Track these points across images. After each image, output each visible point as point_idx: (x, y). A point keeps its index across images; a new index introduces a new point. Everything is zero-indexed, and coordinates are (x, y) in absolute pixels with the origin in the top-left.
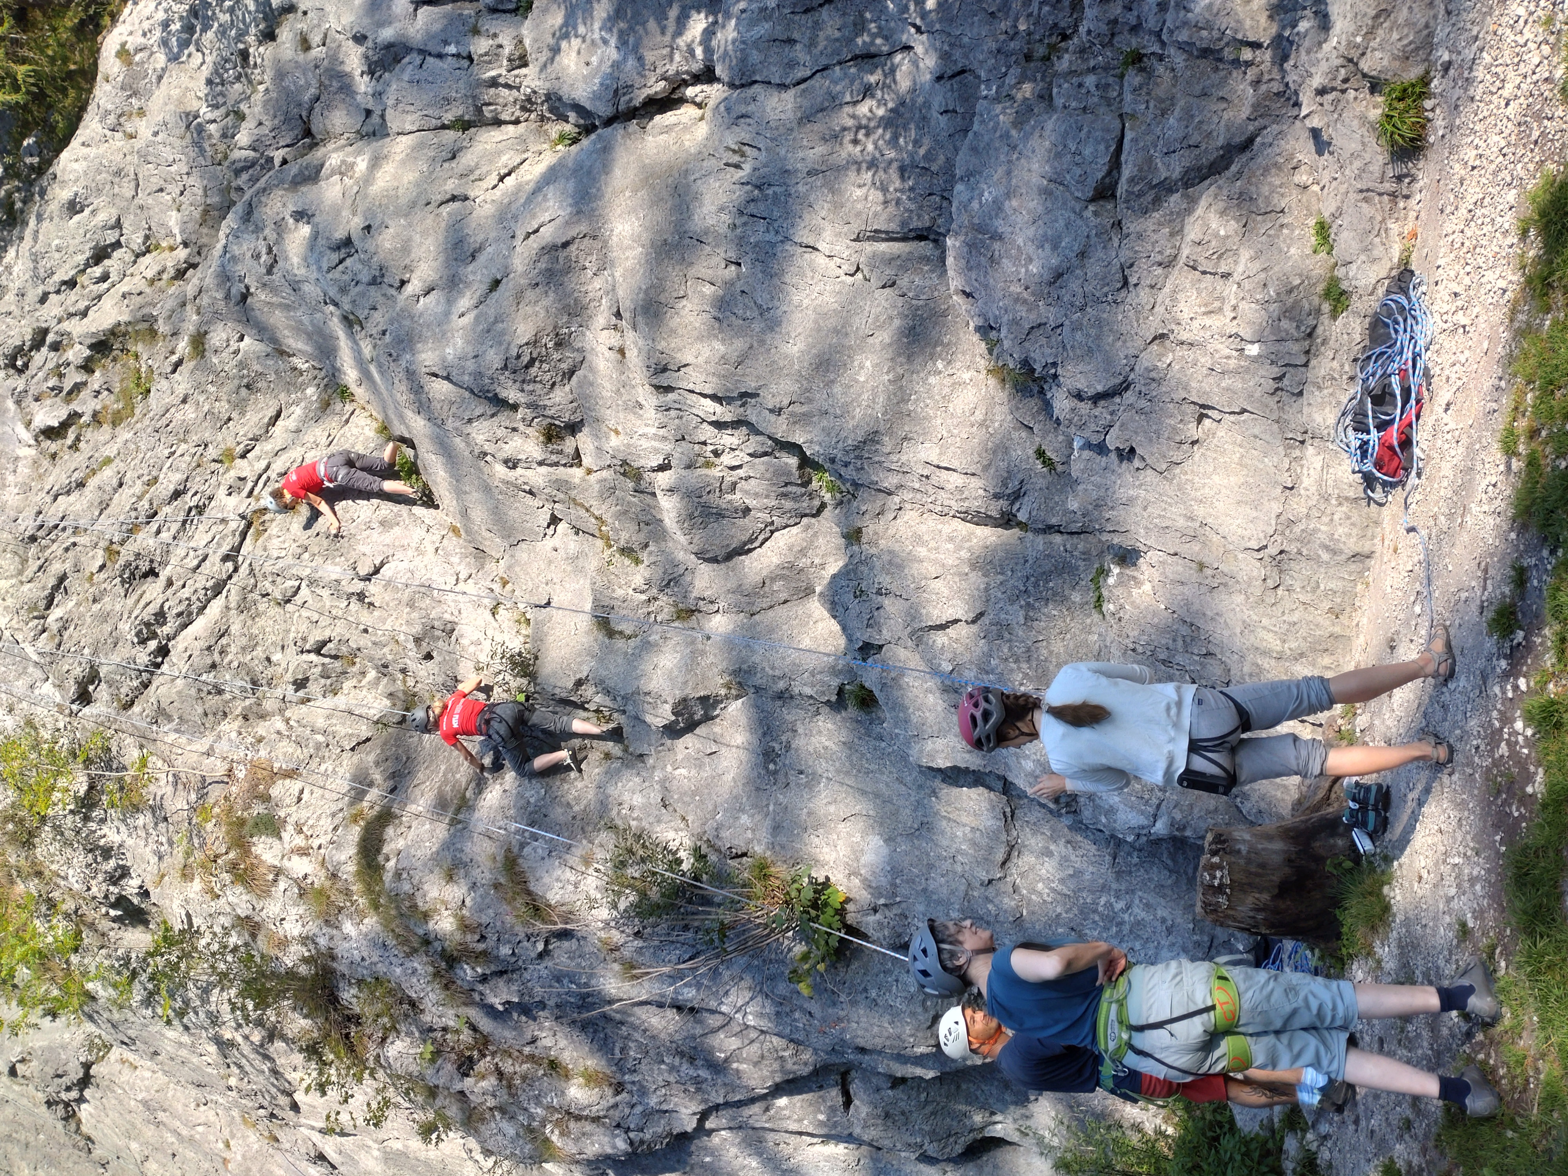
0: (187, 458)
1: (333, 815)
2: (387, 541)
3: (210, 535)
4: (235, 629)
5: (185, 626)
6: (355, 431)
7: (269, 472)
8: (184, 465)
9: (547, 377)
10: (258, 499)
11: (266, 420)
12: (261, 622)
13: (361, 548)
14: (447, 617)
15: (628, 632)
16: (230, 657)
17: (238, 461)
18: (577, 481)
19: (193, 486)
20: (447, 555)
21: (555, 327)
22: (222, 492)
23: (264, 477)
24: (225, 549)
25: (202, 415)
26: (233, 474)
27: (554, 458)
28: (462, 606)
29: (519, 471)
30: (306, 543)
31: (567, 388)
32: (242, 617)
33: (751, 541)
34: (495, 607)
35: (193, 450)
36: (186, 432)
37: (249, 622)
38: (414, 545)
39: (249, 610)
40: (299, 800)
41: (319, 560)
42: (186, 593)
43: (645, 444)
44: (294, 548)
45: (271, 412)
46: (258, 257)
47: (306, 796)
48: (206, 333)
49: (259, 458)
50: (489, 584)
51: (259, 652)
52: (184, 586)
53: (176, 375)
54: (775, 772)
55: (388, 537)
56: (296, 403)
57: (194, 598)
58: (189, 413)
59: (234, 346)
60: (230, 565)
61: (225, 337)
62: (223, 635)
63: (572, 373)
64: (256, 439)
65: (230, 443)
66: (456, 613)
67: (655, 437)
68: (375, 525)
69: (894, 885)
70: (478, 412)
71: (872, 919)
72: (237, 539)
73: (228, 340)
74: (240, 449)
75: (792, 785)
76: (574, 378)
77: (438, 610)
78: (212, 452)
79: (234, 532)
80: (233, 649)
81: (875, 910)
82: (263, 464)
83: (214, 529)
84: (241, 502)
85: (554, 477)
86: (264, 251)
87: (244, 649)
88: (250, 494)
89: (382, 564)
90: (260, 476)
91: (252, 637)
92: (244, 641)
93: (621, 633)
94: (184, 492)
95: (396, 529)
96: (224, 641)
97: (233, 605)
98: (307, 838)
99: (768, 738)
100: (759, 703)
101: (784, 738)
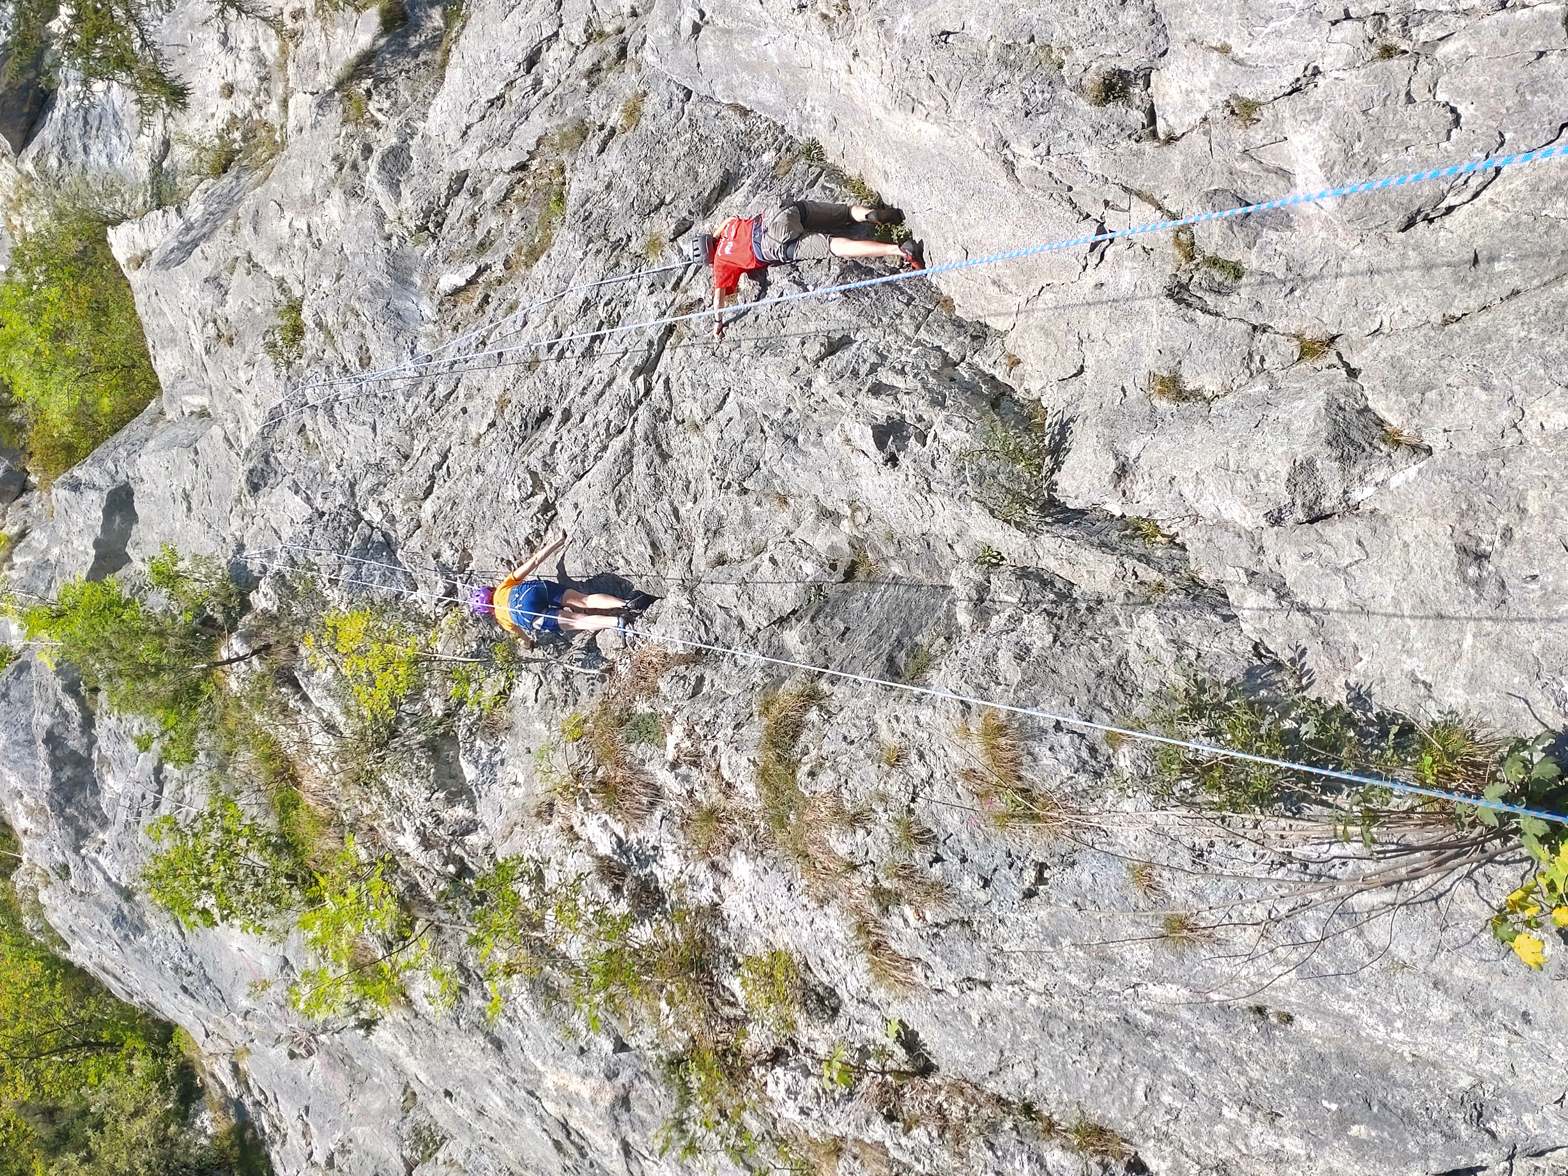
33: (1455, 190)
99: (1469, 524)
100: (1454, 465)
101: (1502, 522)
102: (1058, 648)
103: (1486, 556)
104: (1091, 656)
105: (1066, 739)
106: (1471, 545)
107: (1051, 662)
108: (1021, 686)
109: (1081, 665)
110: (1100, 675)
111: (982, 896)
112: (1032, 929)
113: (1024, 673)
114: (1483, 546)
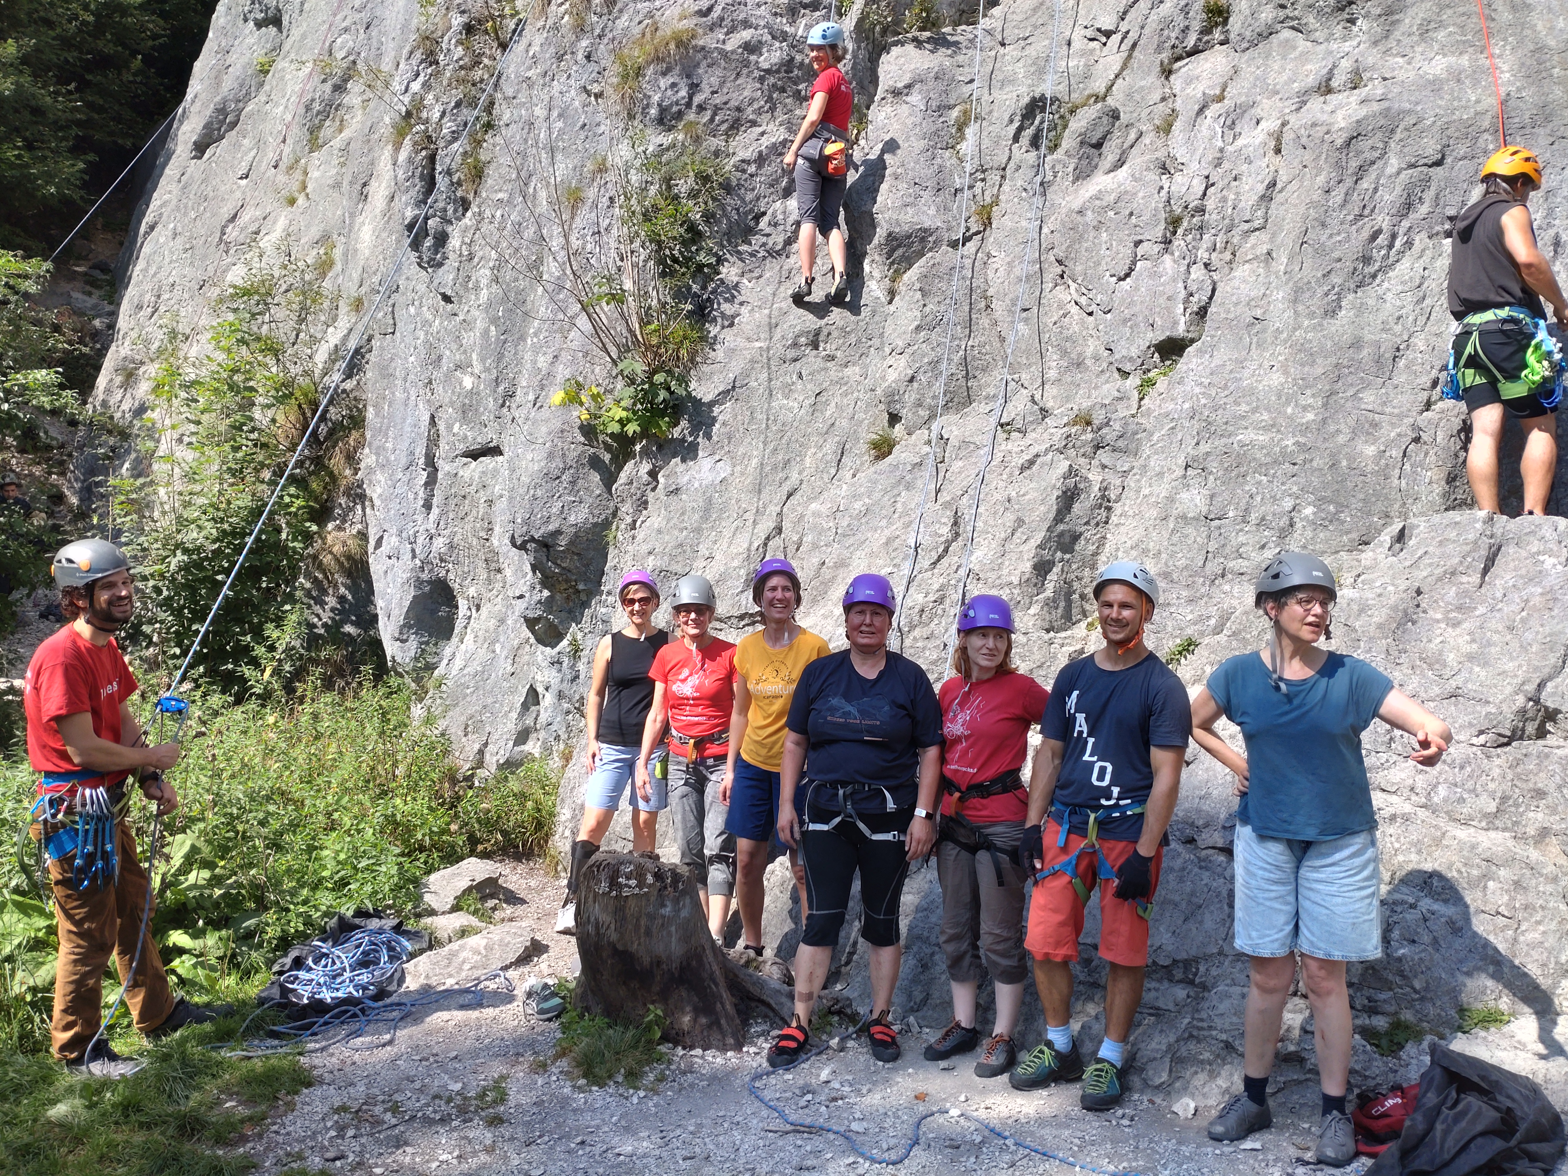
99: (835, 334)
100: (877, 318)
101: (839, 354)
102: (756, 74)
103: (816, 348)
104: (752, 101)
105: (683, 93)
106: (822, 337)
107: (745, 71)
108: (722, 52)
109: (746, 93)
110: (739, 109)
111: (580, 56)
112: (567, 98)
113: (733, 52)
114: (822, 345)
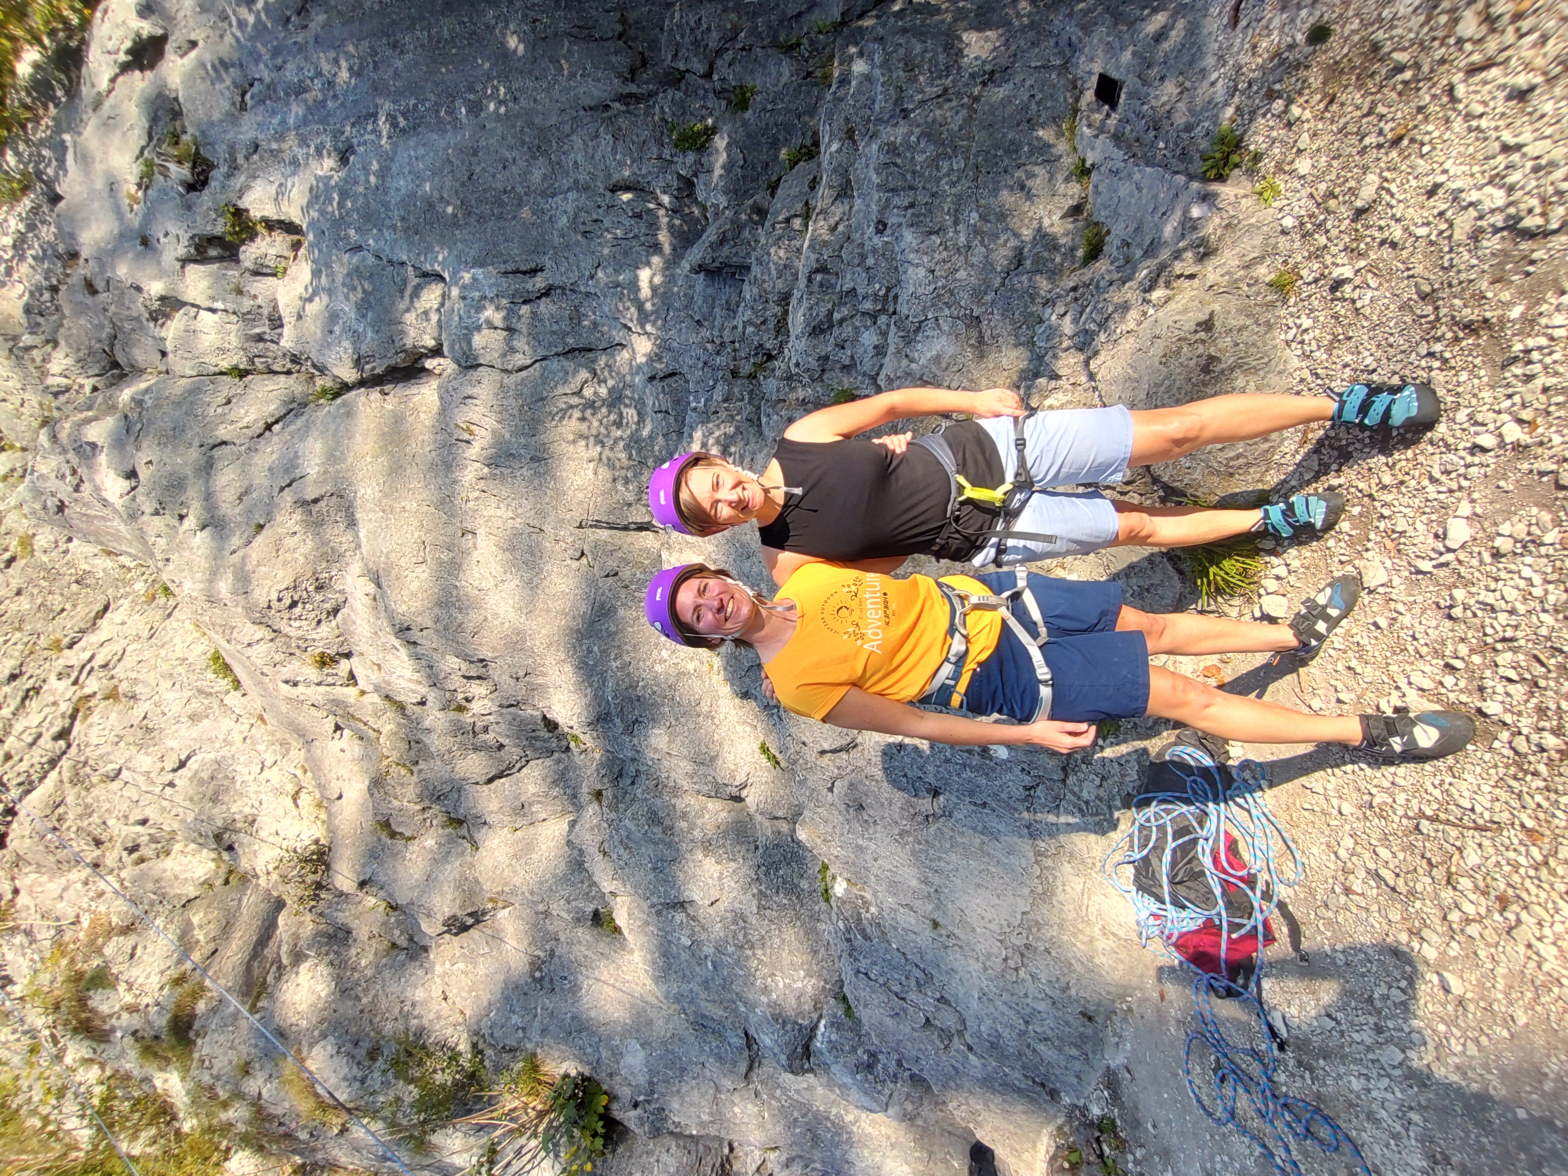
0: (20, 647)
1: (162, 972)
2: (194, 735)
3: (43, 714)
4: (70, 800)
5: (28, 792)
6: (175, 625)
7: (93, 664)
8: (17, 654)
9: (312, 615)
10: (82, 688)
11: (93, 614)
12: (95, 792)
13: (170, 743)
14: (247, 810)
15: (408, 834)
16: (68, 823)
17: (67, 652)
18: (352, 700)
19: (29, 670)
20: (253, 743)
21: (314, 573)
22: (53, 678)
23: (88, 668)
24: (56, 729)
25: (36, 607)
26: (61, 662)
27: (330, 680)
28: (262, 796)
29: (301, 688)
30: (122, 733)
31: (334, 623)
32: (76, 789)
33: (508, 768)
34: (297, 793)
35: (26, 640)
36: (21, 621)
37: (84, 793)
38: (221, 737)
39: (83, 782)
40: (132, 956)
41: (134, 749)
42: (23, 766)
43: (403, 684)
44: (112, 738)
45: (99, 607)
46: (63, 477)
47: (139, 951)
48: (34, 535)
49: (84, 649)
50: (292, 770)
51: (95, 818)
52: (21, 760)
53: (10, 570)
54: (542, 979)
55: (196, 731)
56: (125, 596)
57: (32, 771)
58: (24, 604)
59: (63, 547)
60: (62, 743)
61: (52, 539)
62: (59, 806)
63: (336, 611)
64: (83, 631)
65: (59, 635)
66: (257, 804)
67: (410, 680)
68: (184, 719)
69: (651, 1083)
70: (257, 636)
71: (633, 1113)
72: (67, 721)
73: (56, 542)
74: (66, 641)
75: (557, 989)
76: (339, 615)
77: (239, 803)
78: (43, 642)
79: (63, 716)
80: (71, 816)
81: (636, 1105)
82: (87, 655)
83: (46, 710)
84: (67, 689)
85: (331, 697)
86: (68, 473)
87: (80, 817)
88: (75, 683)
89: (189, 757)
90: (83, 666)
91: (87, 806)
92: (79, 810)
93: (401, 834)
94: (21, 674)
95: (206, 722)
96: (61, 810)
97: (66, 780)
98: (137, 996)
